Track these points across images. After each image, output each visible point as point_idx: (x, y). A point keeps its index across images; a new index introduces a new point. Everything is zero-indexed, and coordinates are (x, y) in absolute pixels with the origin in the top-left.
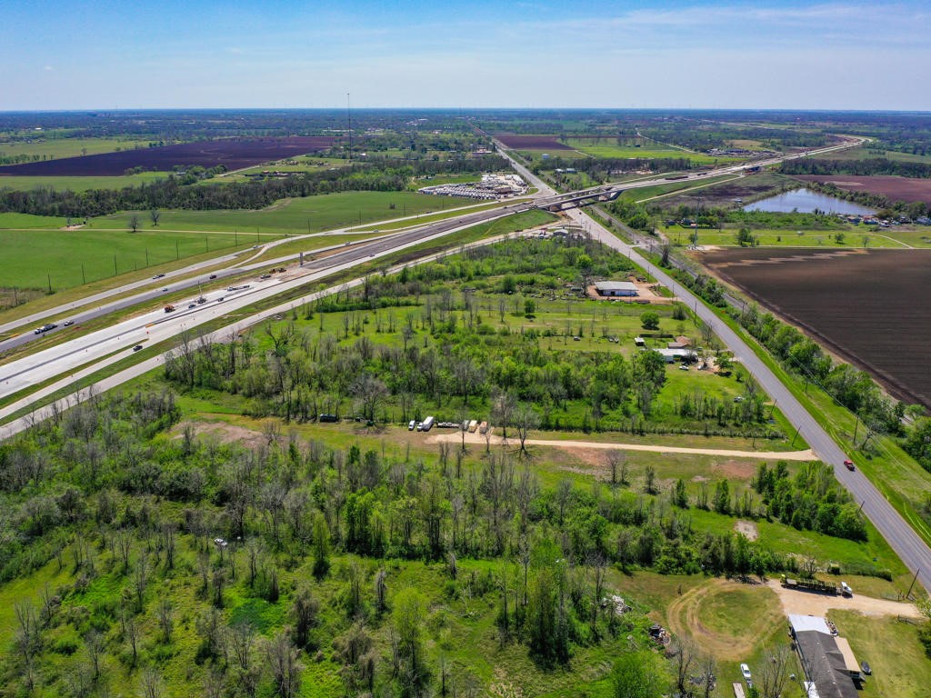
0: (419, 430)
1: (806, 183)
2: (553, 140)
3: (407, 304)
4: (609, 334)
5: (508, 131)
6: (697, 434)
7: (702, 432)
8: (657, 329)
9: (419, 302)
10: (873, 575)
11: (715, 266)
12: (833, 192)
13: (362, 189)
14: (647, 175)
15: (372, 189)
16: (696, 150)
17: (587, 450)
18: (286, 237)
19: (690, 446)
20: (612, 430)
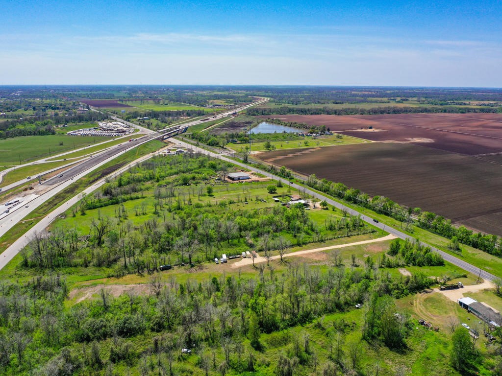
0: (222, 263)
1: (264, 119)
2: (115, 102)
3: (137, 198)
4: (259, 198)
5: (83, 97)
6: (345, 237)
7: (346, 235)
8: (276, 193)
9: (143, 196)
10: (461, 277)
11: (268, 161)
12: (279, 123)
13: (28, 135)
14: (187, 119)
15: (35, 134)
16: (198, 105)
17: (310, 254)
18: (6, 168)
19: (346, 243)
20: (310, 243)
